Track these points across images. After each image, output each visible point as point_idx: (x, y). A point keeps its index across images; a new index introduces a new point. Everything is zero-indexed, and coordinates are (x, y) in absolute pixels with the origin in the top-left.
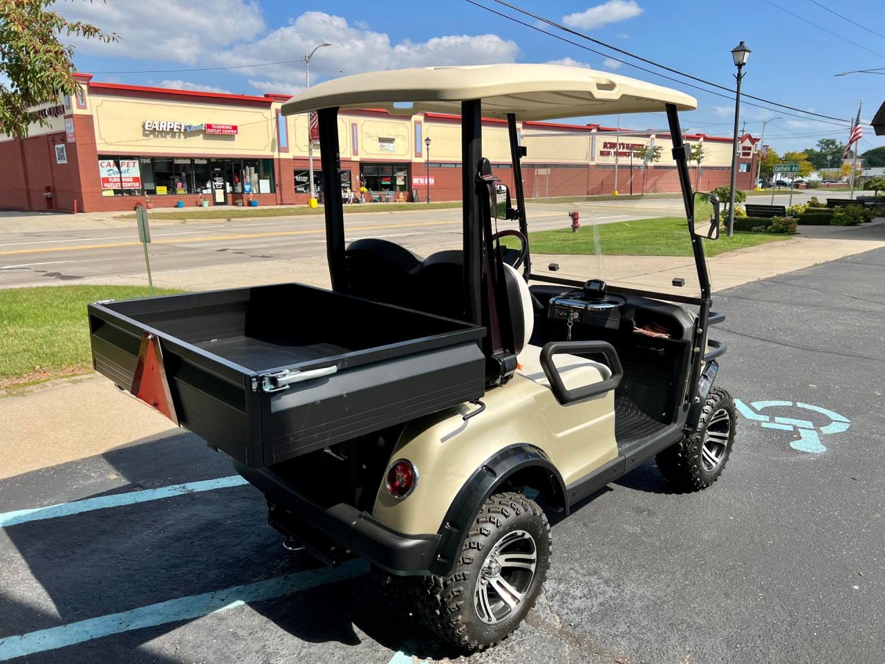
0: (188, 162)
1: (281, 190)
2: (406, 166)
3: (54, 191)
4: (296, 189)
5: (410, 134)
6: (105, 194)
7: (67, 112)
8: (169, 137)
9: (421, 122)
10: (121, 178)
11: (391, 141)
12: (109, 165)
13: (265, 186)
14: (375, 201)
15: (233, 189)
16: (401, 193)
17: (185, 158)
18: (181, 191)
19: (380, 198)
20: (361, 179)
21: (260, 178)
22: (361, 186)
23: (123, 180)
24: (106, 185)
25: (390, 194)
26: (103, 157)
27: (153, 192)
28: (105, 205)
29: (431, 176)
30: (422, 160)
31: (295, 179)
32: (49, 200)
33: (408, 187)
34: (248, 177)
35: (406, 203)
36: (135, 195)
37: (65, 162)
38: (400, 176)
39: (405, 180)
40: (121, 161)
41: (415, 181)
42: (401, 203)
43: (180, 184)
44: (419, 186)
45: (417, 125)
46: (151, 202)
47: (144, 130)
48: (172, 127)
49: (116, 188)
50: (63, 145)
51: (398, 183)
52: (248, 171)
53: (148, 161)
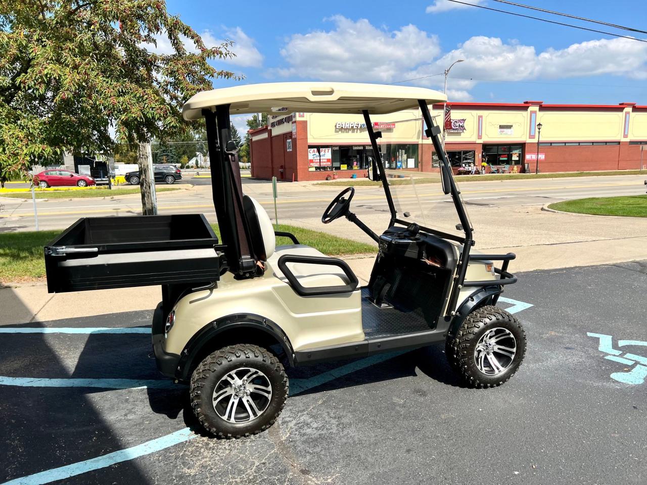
0: (362, 148)
1: (422, 166)
2: (522, 146)
3: (285, 168)
4: (433, 165)
5: (526, 122)
6: (311, 169)
7: (294, 120)
8: (350, 132)
9: (536, 111)
10: (320, 160)
11: (510, 127)
12: (314, 151)
13: (411, 163)
14: (493, 173)
15: (390, 165)
16: (515, 167)
17: (359, 146)
18: (356, 167)
19: (498, 170)
20: (483, 156)
21: (408, 157)
22: (483, 161)
23: (321, 161)
24: (311, 164)
25: (507, 167)
26: (311, 147)
27: (338, 168)
28: (309, 177)
29: (541, 152)
30: (535, 141)
31: (432, 158)
32: (282, 173)
33: (521, 161)
34: (400, 157)
35: (519, 174)
36: (327, 170)
37: (291, 150)
38: (516, 154)
39: (519, 156)
40: (321, 149)
41: (528, 157)
42: (514, 174)
43: (355, 163)
44: (531, 161)
45: (533, 114)
46: (336, 175)
47: (336, 128)
48: (353, 126)
49: (317, 166)
50: (291, 140)
51: (513, 159)
52: (401, 152)
53: (337, 148)
